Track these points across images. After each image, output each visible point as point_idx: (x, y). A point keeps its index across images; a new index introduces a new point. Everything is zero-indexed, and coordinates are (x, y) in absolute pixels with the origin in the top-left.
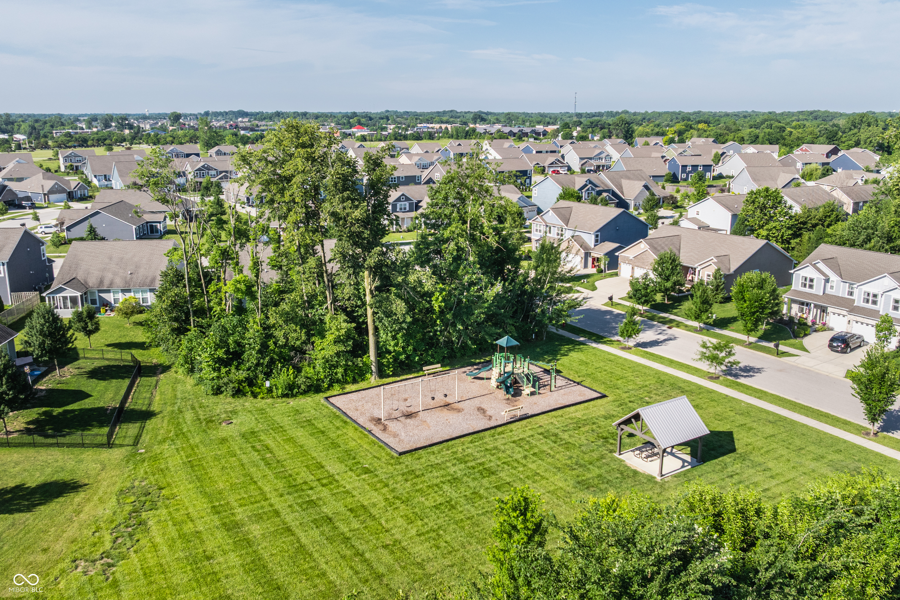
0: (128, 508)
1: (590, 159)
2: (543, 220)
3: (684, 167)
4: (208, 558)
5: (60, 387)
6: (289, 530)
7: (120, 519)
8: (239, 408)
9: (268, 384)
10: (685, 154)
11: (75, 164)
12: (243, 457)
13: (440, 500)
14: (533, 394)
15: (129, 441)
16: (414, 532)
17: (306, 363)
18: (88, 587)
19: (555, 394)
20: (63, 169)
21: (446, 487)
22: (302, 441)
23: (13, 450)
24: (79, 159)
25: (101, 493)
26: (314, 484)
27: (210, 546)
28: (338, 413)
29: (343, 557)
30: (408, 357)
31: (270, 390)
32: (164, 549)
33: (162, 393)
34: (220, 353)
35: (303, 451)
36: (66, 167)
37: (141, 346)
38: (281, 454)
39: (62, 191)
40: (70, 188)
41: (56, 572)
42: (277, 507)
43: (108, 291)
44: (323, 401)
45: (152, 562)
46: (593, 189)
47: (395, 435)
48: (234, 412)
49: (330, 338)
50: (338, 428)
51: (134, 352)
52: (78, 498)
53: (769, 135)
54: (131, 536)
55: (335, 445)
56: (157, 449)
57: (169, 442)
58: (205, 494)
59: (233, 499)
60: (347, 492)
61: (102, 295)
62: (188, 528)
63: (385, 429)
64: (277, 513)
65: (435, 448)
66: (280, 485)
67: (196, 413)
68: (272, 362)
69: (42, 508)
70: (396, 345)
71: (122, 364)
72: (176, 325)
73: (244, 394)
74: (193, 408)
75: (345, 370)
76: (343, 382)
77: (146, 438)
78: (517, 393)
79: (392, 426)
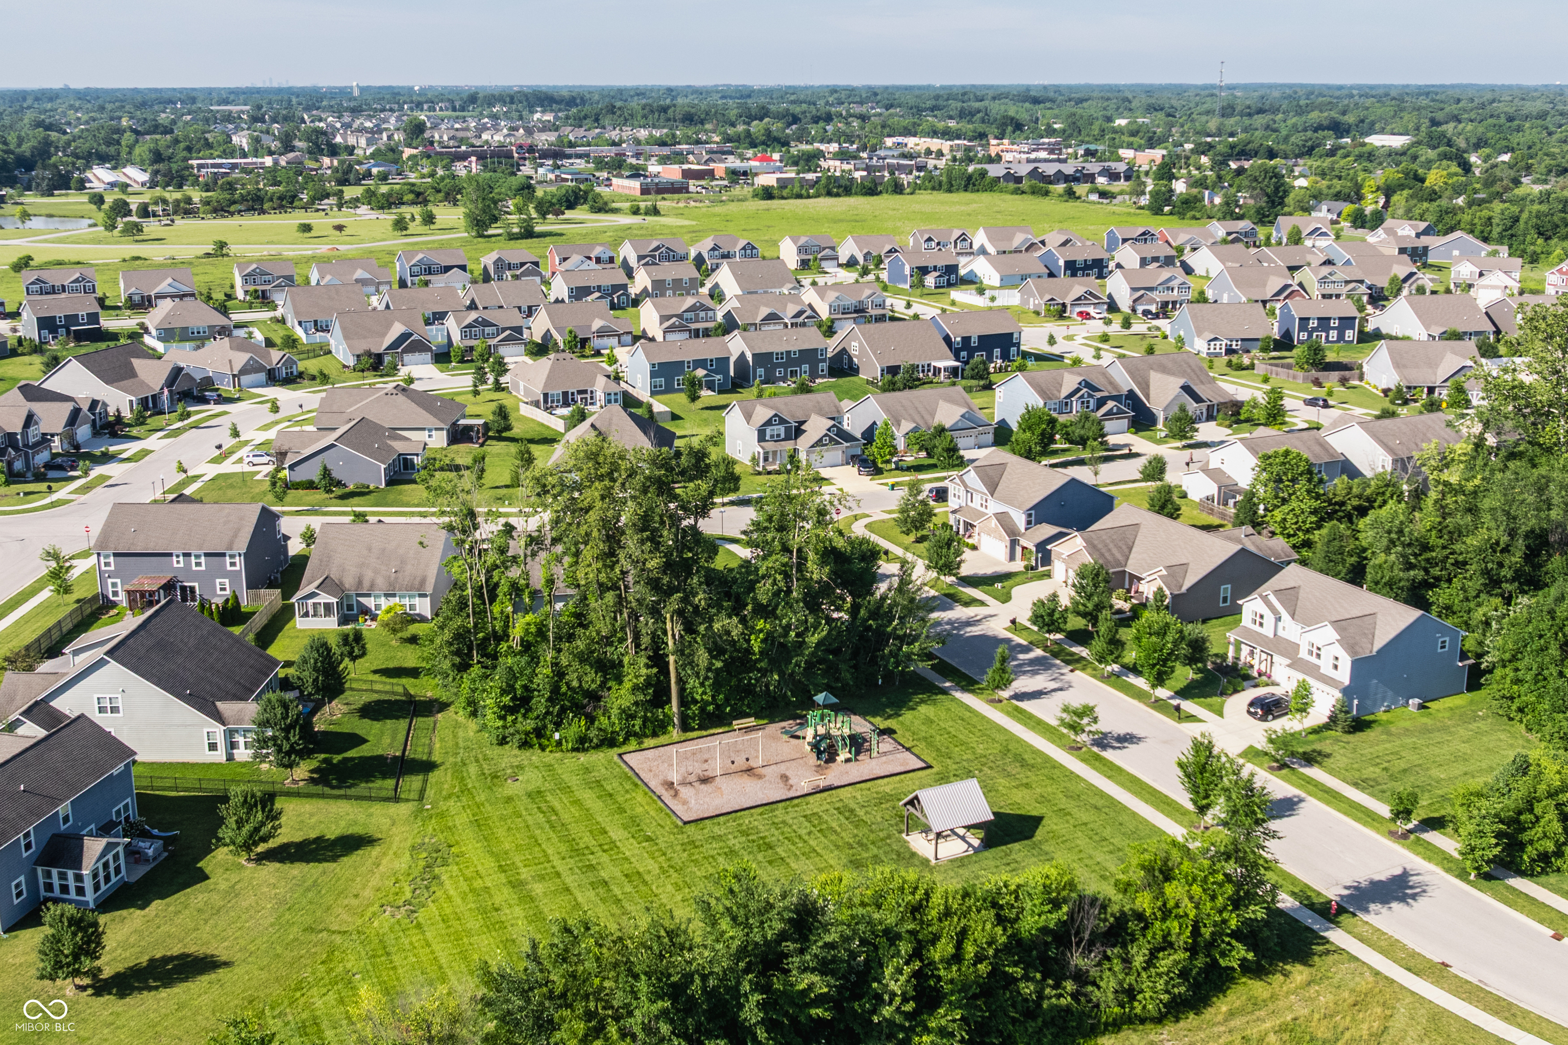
0: (422, 863)
1: (1151, 289)
2: (963, 482)
3: (1304, 321)
4: (497, 910)
5: (332, 728)
6: (567, 890)
7: (416, 873)
8: (526, 762)
9: (557, 736)
10: (1333, 278)
11: (260, 288)
12: (528, 818)
13: (711, 870)
14: (848, 760)
15: (414, 795)
16: (679, 898)
17: (600, 712)
18: (397, 927)
19: (874, 762)
20: (240, 294)
21: (721, 859)
22: (589, 804)
23: (304, 800)
24: (267, 278)
25: (394, 848)
26: (596, 849)
27: (498, 900)
28: (630, 773)
29: (613, 915)
30: (718, 707)
31: (559, 743)
32: (459, 901)
33: (442, 740)
34: (506, 699)
35: (588, 815)
36: (246, 292)
37: (414, 673)
38: (566, 817)
39: (258, 368)
40: (270, 362)
41: (369, 914)
42: (560, 869)
43: (369, 595)
44: (616, 758)
45: (448, 911)
46: (1090, 396)
47: (685, 803)
48: (520, 767)
49: (627, 685)
50: (627, 792)
51: (404, 681)
52: (375, 851)
53: (1537, 217)
54: (427, 888)
55: (621, 810)
56: (443, 806)
57: (454, 799)
58: (492, 853)
59: (518, 859)
60: (626, 859)
61: (360, 599)
62: (478, 884)
63: (676, 794)
64: (558, 875)
65: (722, 819)
66: (563, 848)
67: (481, 766)
68: (563, 710)
69: (345, 859)
70: (704, 693)
71: (393, 698)
72: (457, 660)
73: (531, 746)
74: (477, 761)
75: (644, 722)
76: (641, 736)
77: (430, 793)
78: (831, 759)
79: (684, 792)
